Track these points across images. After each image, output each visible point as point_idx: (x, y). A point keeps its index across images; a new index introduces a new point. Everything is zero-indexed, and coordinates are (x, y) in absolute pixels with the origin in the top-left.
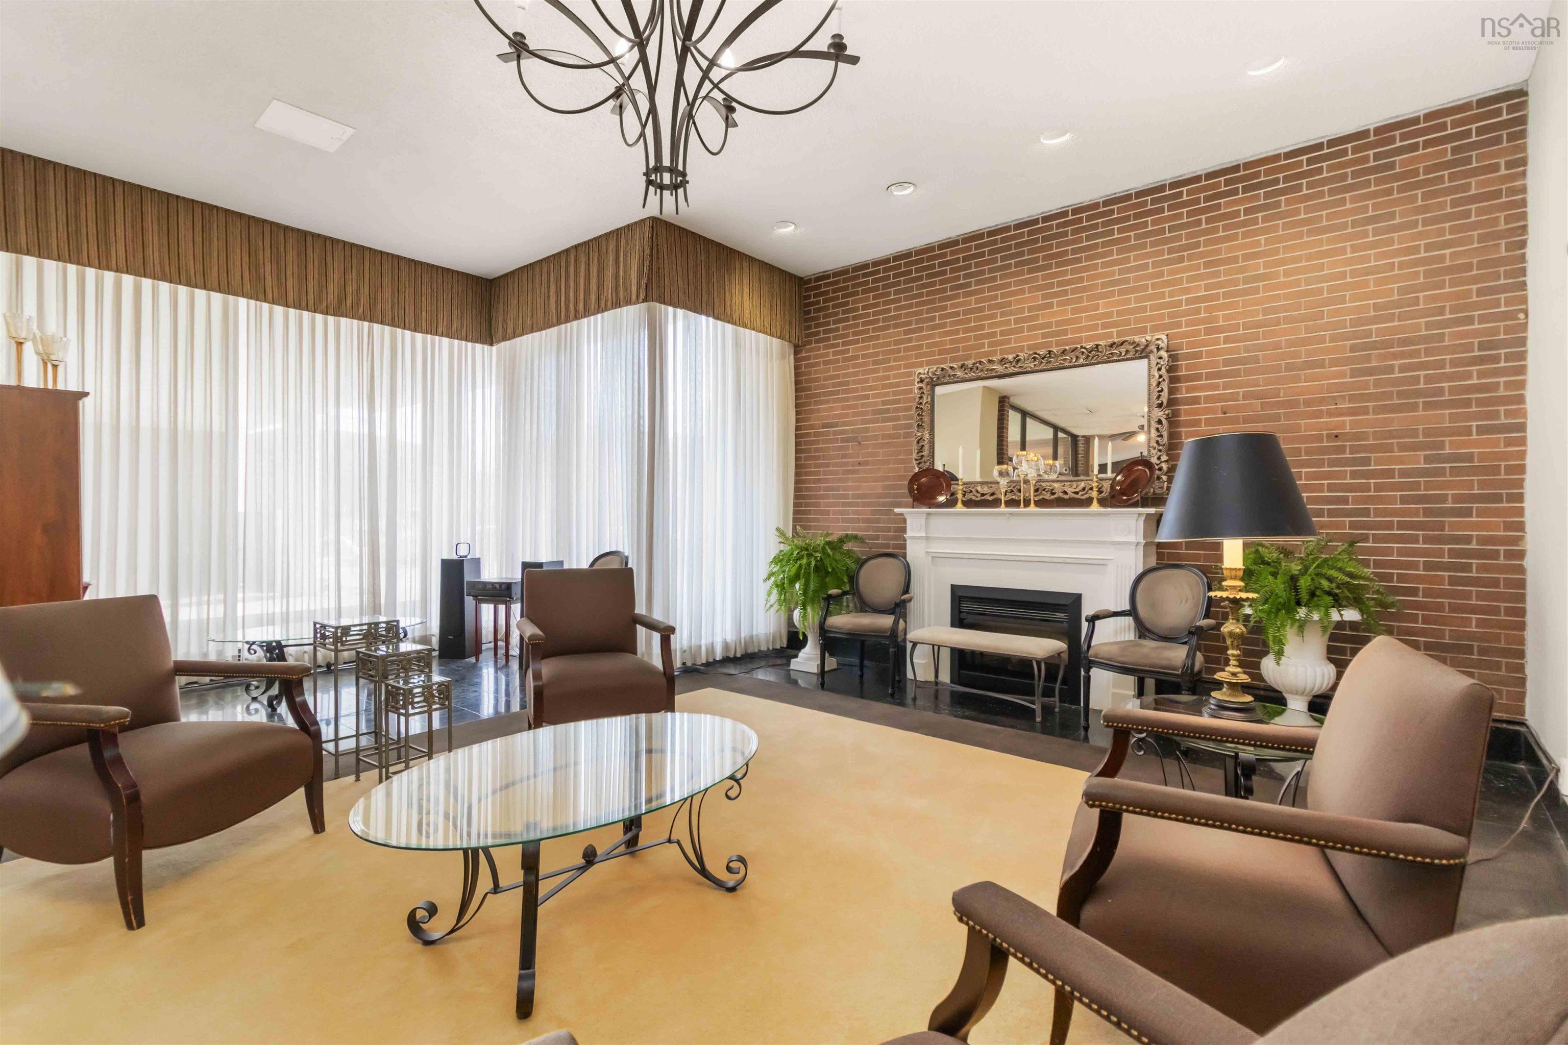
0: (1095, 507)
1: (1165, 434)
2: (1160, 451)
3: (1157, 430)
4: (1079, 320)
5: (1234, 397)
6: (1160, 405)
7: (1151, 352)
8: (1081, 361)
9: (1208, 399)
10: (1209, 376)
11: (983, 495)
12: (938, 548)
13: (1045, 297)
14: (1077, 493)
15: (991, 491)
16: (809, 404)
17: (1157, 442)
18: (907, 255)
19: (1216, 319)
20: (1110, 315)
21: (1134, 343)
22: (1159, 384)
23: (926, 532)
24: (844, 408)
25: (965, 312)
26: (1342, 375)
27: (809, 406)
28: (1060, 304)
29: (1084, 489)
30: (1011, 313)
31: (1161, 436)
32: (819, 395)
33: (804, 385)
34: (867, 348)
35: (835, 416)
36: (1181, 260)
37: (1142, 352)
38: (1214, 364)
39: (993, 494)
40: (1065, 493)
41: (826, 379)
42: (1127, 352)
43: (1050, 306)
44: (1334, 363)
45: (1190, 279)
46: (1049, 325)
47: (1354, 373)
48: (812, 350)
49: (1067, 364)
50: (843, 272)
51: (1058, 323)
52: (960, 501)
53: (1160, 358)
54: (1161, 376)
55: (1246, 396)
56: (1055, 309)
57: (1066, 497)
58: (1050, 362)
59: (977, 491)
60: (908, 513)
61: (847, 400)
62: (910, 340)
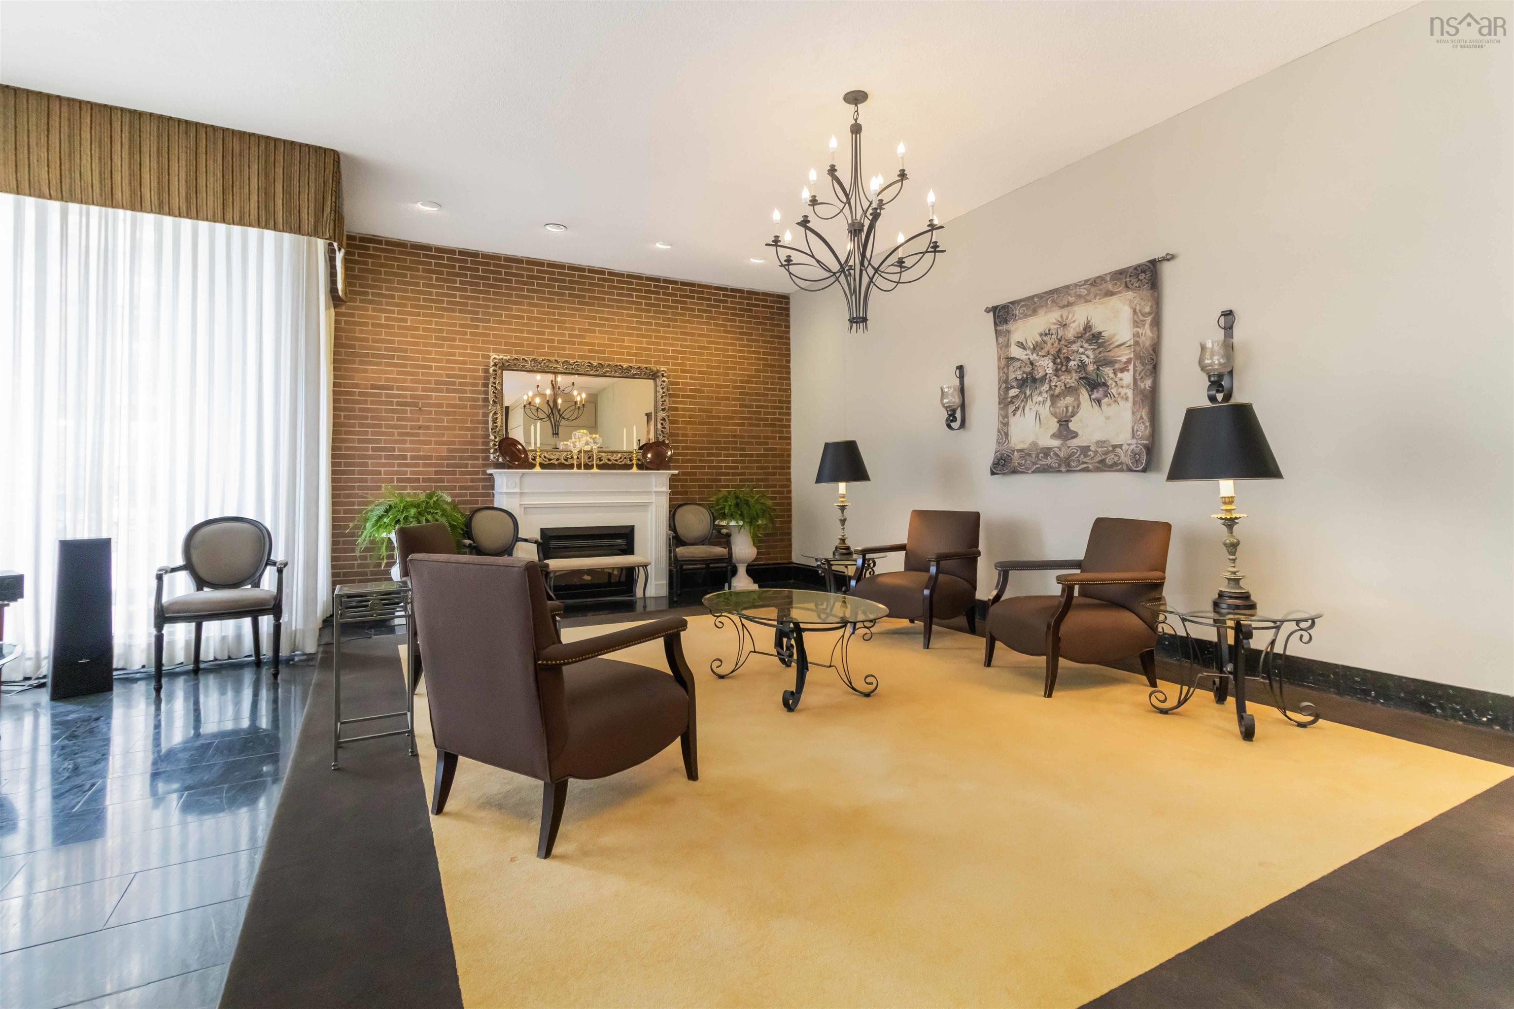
0: (635, 469)
1: (667, 427)
2: (664, 437)
3: (662, 424)
4: (612, 346)
5: (693, 410)
6: (663, 410)
7: (658, 377)
8: (617, 374)
9: (683, 409)
10: (683, 396)
11: (550, 460)
12: (527, 501)
13: (590, 324)
14: (616, 460)
15: (556, 457)
16: (354, 362)
17: (662, 431)
18: (474, 254)
19: (685, 365)
20: (631, 348)
21: (650, 369)
22: (662, 397)
23: (521, 488)
24: (399, 373)
25: (529, 318)
26: (735, 406)
27: (352, 364)
28: (600, 332)
29: (621, 458)
30: (565, 329)
31: (664, 428)
32: (367, 355)
33: (344, 341)
34: (430, 323)
35: (387, 379)
36: (669, 326)
37: (654, 376)
38: (685, 390)
39: (558, 459)
40: (609, 460)
41: (374, 341)
42: (645, 374)
43: (594, 332)
44: (734, 399)
45: (674, 339)
46: (593, 344)
47: (741, 406)
48: (354, 308)
49: (607, 374)
50: (401, 245)
51: (599, 345)
52: (538, 465)
53: (664, 381)
54: (664, 393)
55: (700, 410)
56: (597, 334)
57: (610, 463)
58: (598, 370)
59: (545, 457)
60: (495, 473)
61: (405, 366)
62: (477, 327)
